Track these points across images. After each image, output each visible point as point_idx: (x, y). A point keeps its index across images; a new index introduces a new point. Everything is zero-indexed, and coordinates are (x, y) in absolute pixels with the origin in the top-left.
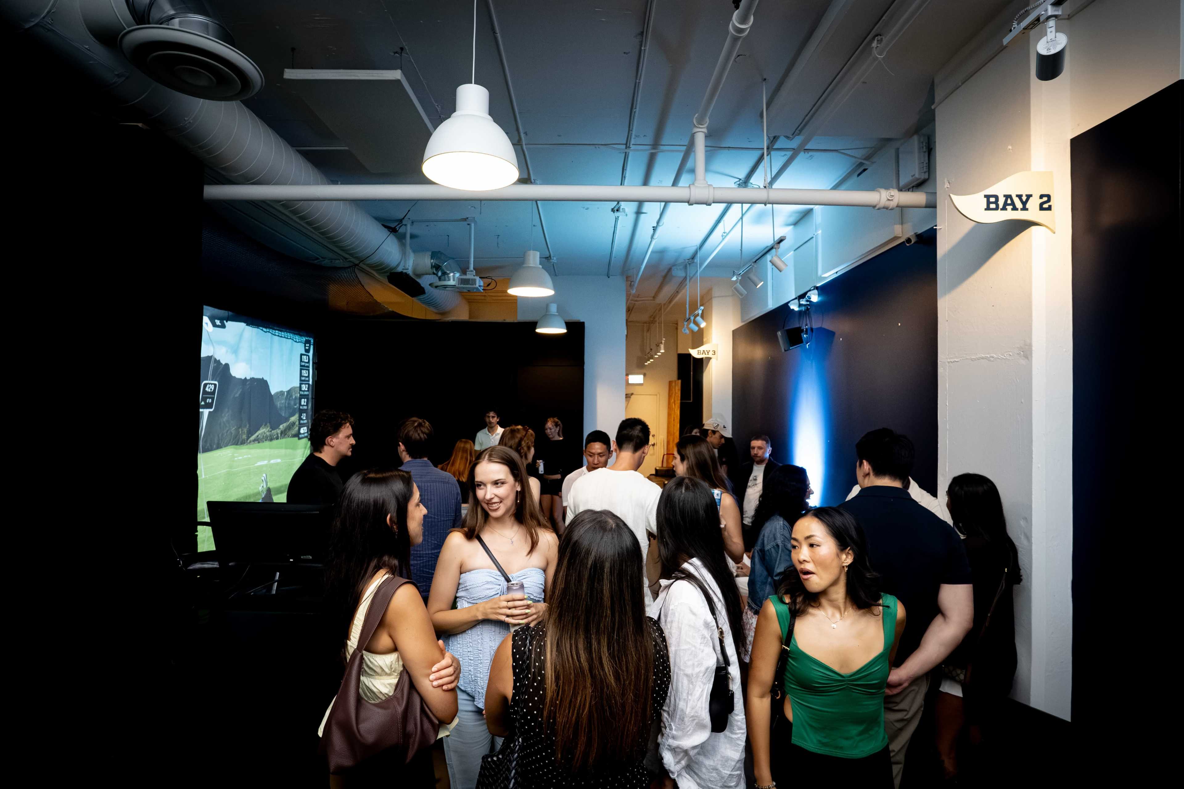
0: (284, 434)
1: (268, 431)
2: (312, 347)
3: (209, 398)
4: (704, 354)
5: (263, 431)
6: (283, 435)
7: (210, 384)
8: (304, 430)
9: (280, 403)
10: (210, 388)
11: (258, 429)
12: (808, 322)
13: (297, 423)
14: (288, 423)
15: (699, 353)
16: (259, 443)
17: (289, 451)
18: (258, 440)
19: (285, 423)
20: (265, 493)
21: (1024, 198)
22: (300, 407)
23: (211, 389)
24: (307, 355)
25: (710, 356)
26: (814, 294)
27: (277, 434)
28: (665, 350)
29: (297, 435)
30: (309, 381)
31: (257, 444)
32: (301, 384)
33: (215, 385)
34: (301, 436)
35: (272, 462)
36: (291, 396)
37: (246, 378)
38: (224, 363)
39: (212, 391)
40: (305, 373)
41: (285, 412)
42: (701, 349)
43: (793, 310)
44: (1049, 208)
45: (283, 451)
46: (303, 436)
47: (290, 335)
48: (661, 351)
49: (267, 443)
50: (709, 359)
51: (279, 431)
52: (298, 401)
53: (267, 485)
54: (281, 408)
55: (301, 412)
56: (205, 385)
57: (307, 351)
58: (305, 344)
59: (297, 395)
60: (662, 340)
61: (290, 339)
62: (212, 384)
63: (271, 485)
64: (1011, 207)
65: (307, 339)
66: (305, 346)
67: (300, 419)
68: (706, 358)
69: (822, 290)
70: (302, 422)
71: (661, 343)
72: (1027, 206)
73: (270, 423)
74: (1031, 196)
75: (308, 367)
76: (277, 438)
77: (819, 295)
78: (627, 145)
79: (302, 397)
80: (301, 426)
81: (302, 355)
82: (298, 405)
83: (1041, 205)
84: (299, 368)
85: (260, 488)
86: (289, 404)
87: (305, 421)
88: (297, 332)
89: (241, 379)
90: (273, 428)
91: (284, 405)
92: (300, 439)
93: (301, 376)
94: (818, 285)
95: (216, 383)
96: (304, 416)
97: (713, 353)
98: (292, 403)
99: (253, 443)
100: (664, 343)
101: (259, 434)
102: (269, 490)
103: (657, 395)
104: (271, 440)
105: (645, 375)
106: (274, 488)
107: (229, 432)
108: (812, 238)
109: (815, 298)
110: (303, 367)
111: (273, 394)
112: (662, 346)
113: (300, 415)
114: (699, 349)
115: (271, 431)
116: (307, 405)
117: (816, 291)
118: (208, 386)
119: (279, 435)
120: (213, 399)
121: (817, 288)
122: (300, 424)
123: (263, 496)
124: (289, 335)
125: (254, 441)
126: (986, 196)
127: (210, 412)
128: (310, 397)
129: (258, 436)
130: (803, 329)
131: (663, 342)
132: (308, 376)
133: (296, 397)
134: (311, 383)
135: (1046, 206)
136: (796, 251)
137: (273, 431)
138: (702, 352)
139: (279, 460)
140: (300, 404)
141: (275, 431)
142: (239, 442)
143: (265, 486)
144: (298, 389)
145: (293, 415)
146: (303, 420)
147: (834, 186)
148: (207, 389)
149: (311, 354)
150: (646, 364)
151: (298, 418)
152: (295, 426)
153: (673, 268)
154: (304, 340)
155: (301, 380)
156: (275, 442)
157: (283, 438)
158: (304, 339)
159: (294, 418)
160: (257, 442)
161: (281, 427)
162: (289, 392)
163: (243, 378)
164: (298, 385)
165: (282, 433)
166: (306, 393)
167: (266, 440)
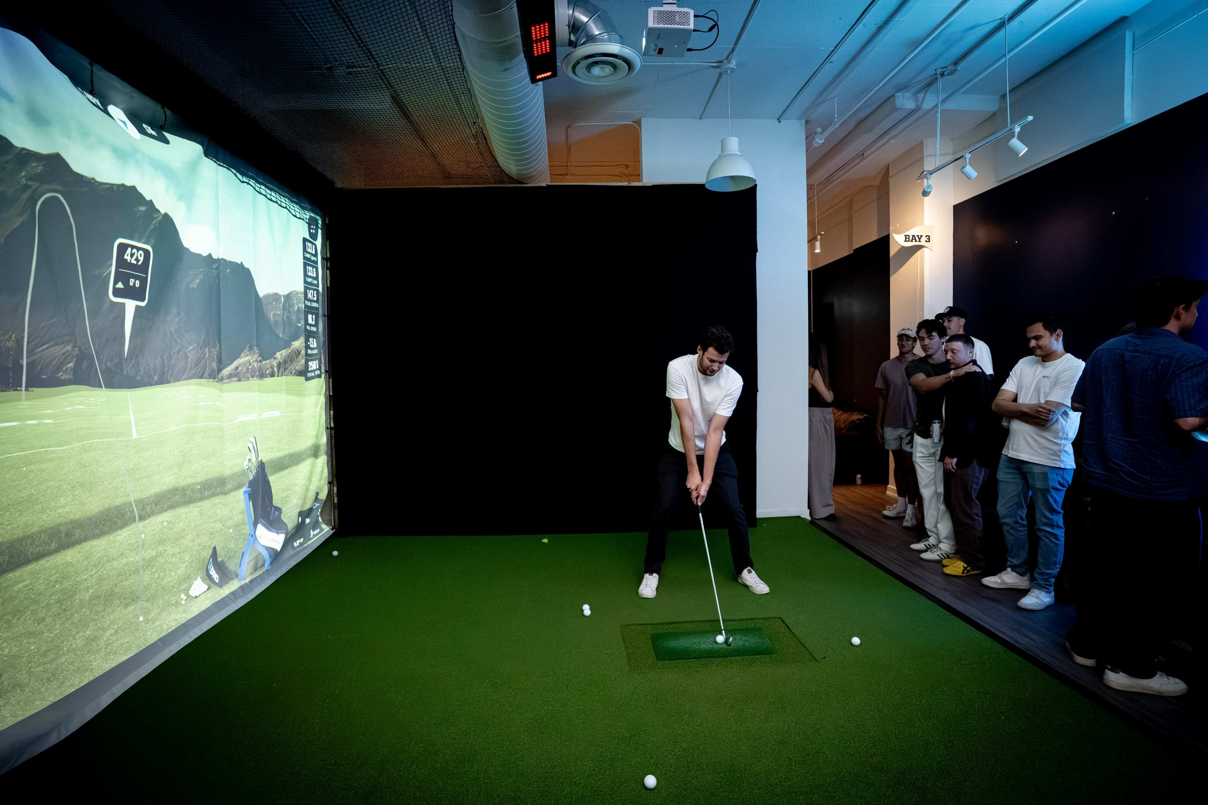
0: (283, 368)
1: (256, 360)
2: (320, 231)
3: (136, 278)
5: (246, 359)
6: (281, 370)
7: (133, 247)
8: (313, 365)
9: (273, 314)
10: (135, 257)
11: (237, 356)
13: (303, 352)
14: (290, 351)
16: (239, 380)
17: (294, 399)
18: (237, 376)
19: (285, 348)
20: (254, 471)
22: (306, 327)
23: (137, 260)
24: (313, 244)
27: (272, 367)
29: (304, 373)
30: (318, 285)
31: (235, 384)
32: (306, 289)
33: (146, 252)
34: (309, 375)
35: (265, 415)
36: (291, 306)
37: (210, 255)
38: (163, 212)
39: (140, 263)
40: (311, 272)
41: (284, 333)
45: (283, 398)
46: (313, 374)
47: (285, 201)
49: (255, 382)
51: (275, 363)
52: (302, 316)
53: (257, 455)
54: (276, 322)
55: (309, 335)
56: (123, 248)
57: (314, 236)
58: (309, 224)
59: (300, 305)
61: (286, 208)
62: (138, 249)
63: (265, 457)
65: (312, 215)
66: (310, 229)
67: (307, 347)
70: (310, 352)
73: (257, 347)
75: (316, 263)
76: (272, 375)
79: (309, 310)
80: (309, 357)
81: (305, 240)
82: (303, 322)
84: (301, 261)
85: (246, 463)
86: (288, 317)
87: (315, 351)
88: (295, 200)
89: (200, 255)
90: (264, 356)
91: (280, 319)
92: (308, 379)
93: (306, 275)
95: (149, 248)
96: (313, 343)
98: (294, 318)
99: (228, 381)
101: (240, 365)
102: (262, 466)
104: (262, 376)
106: (272, 461)
107: (181, 353)
110: (308, 262)
111: (261, 296)
113: (307, 340)
115: (261, 361)
116: (316, 325)
118: (129, 249)
119: (276, 370)
120: (143, 281)
122: (307, 355)
123: (251, 478)
124: (283, 201)
125: (230, 376)
127: (138, 308)
128: (321, 312)
129: (237, 368)
132: (316, 278)
133: (298, 308)
134: (320, 289)
137: (264, 362)
139: (277, 414)
140: (306, 323)
141: (268, 361)
142: (206, 375)
143: (254, 460)
144: (302, 296)
145: (296, 338)
146: (312, 349)
148: (127, 257)
149: (319, 242)
151: (304, 345)
152: (300, 357)
154: (308, 217)
155: (305, 282)
156: (269, 381)
157: (282, 375)
158: (307, 215)
159: (298, 344)
160: (236, 379)
161: (278, 355)
162: (288, 297)
163: (205, 254)
164: (302, 290)
165: (279, 364)
166: (315, 305)
167: (252, 377)
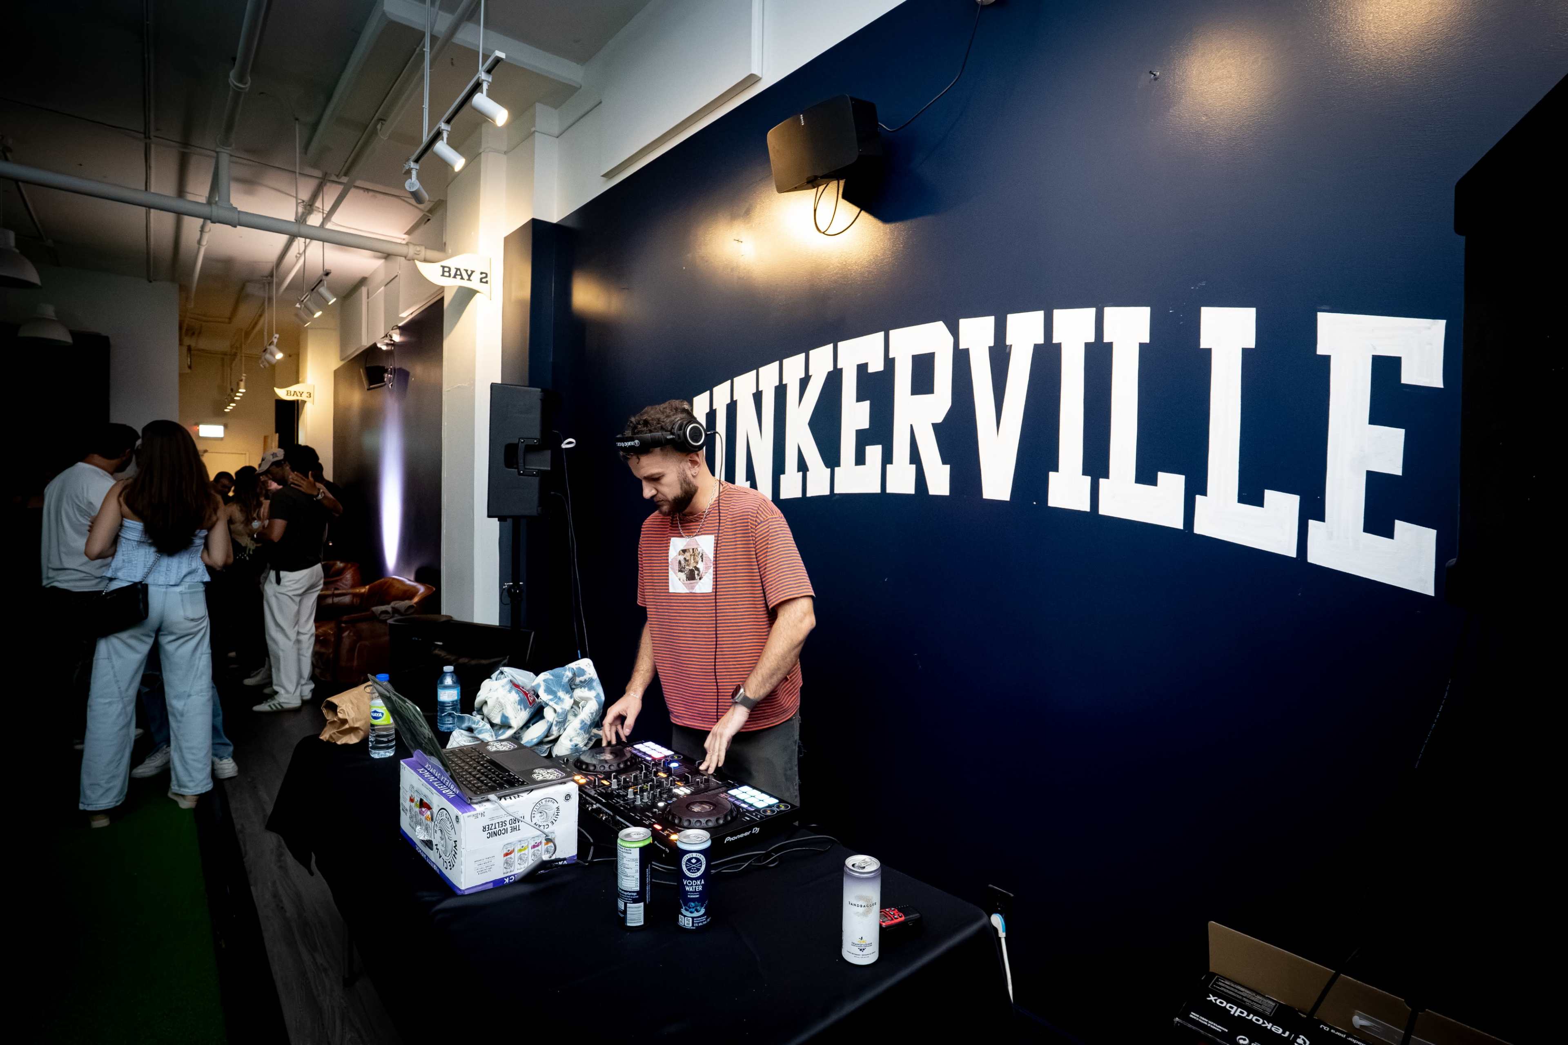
4: (295, 395)
12: (393, 363)
15: (289, 394)
21: (469, 273)
25: (304, 398)
26: (396, 334)
28: (246, 388)
42: (293, 388)
43: (381, 349)
44: (487, 282)
48: (241, 390)
50: (304, 402)
60: (242, 375)
64: (460, 277)
68: (302, 401)
69: (403, 330)
71: (241, 380)
72: (471, 278)
74: (474, 271)
77: (401, 334)
78: (147, 136)
83: (481, 279)
94: (400, 325)
97: (308, 395)
100: (246, 380)
103: (245, 454)
105: (226, 426)
108: (397, 276)
109: (397, 338)
112: (242, 384)
114: (289, 389)
117: (398, 331)
121: (399, 328)
126: (442, 266)
130: (388, 369)
131: (244, 378)
135: (484, 280)
136: (387, 287)
138: (292, 393)
147: (410, 230)
150: (226, 410)
153: (248, 284)
